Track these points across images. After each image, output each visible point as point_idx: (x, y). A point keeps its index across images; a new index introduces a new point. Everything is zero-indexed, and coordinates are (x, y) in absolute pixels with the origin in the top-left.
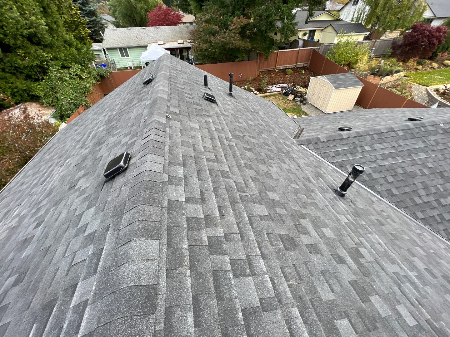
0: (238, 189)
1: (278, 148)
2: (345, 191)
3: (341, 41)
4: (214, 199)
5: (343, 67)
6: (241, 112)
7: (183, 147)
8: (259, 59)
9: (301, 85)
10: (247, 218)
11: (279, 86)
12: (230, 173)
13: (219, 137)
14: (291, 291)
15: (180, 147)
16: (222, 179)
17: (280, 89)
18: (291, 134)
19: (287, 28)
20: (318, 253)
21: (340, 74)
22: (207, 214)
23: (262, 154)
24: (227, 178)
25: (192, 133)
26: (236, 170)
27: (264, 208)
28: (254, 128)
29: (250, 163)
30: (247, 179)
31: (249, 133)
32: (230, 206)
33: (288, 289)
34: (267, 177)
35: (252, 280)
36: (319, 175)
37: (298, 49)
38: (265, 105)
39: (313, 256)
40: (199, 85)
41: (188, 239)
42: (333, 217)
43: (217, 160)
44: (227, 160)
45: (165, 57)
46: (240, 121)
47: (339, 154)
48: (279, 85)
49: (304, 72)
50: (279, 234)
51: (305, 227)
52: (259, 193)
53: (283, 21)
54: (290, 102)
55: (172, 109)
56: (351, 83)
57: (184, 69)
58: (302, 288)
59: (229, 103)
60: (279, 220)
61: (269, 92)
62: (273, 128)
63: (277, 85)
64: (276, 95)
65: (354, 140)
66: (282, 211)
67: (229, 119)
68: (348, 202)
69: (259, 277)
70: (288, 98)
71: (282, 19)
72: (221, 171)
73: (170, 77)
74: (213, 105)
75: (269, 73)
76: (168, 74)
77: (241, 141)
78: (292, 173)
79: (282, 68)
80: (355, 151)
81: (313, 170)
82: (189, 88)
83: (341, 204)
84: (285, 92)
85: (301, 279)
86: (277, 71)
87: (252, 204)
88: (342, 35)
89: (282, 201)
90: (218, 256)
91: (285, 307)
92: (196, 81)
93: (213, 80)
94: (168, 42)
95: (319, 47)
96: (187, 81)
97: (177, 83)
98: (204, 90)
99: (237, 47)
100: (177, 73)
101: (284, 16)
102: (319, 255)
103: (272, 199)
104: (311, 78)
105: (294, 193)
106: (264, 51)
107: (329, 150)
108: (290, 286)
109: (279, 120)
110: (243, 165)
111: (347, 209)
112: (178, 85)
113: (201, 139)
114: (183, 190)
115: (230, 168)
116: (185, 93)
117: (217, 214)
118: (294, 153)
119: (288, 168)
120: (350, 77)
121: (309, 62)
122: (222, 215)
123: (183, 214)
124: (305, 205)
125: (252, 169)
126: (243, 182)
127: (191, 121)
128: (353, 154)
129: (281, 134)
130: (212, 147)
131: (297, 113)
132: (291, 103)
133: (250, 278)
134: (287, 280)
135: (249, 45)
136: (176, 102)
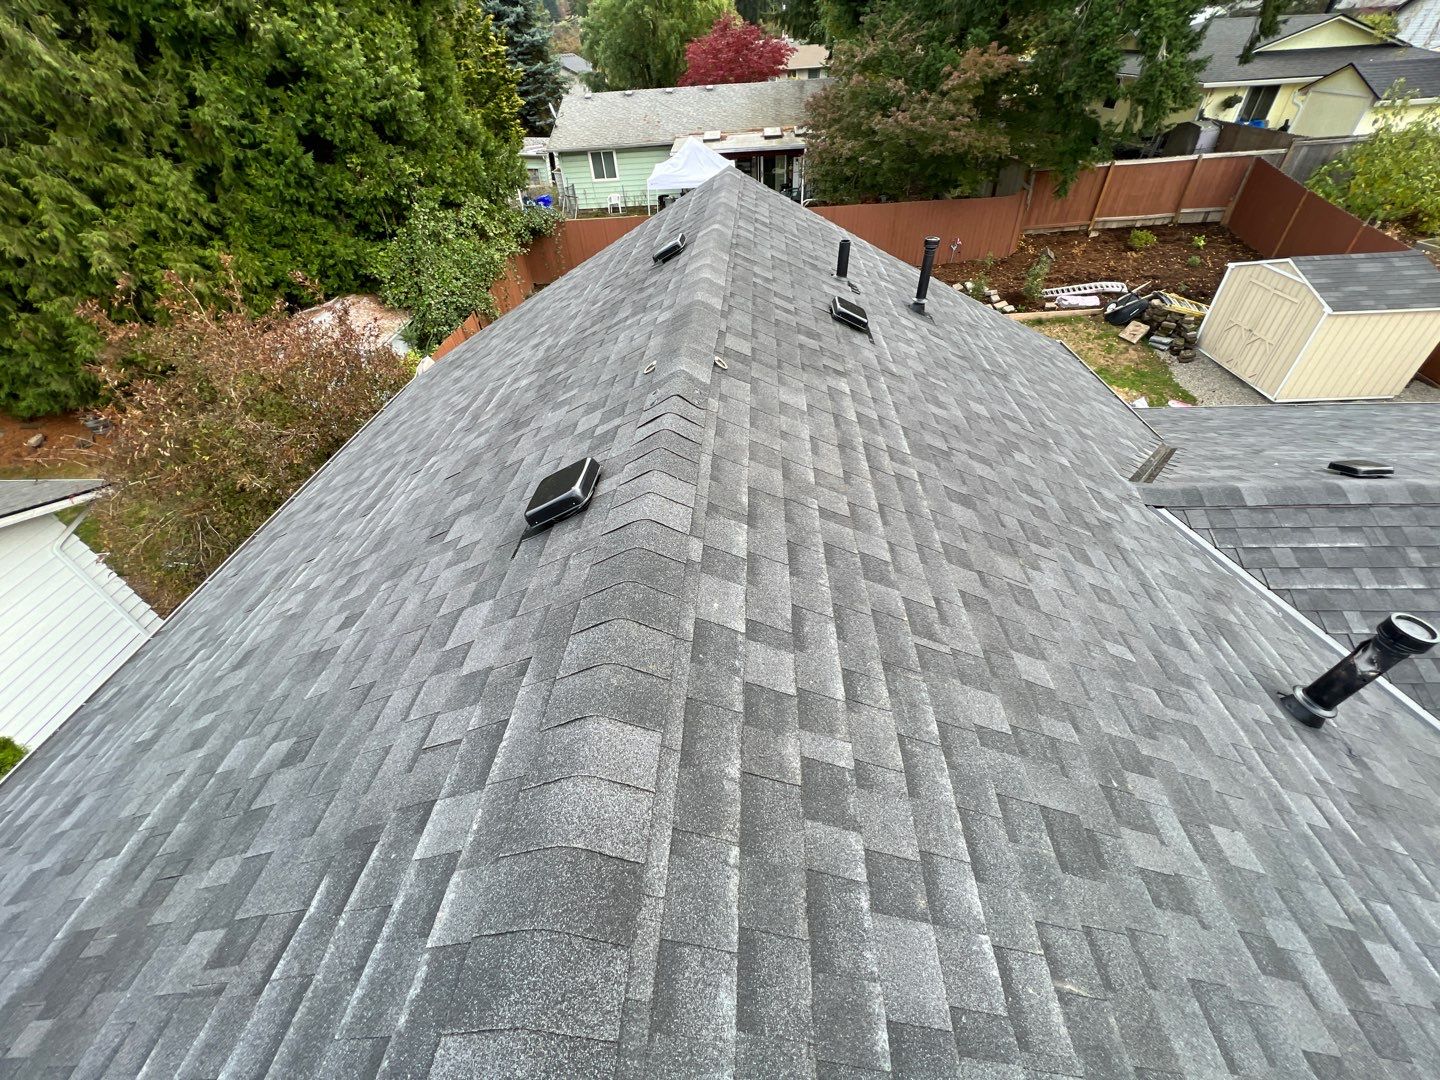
0: (912, 624)
1: (1067, 507)
2: (1328, 706)
3: (1387, 129)
4: (833, 641)
5: (1383, 227)
6: (946, 369)
7: (753, 463)
8: (1031, 192)
9: (1183, 288)
10: (934, 728)
11: (1094, 290)
12: (891, 568)
13: (866, 446)
14: (1069, 1019)
15: (746, 461)
16: (863, 583)
17: (1095, 301)
18: (1123, 462)
19: (1166, 79)
20: (1186, 912)
21: (1362, 255)
22: (807, 687)
23: (1007, 520)
24: (880, 582)
25: (783, 422)
26: (912, 560)
27: (999, 705)
28: (986, 426)
29: (964, 546)
30: (949, 596)
31: (968, 442)
32: (883, 677)
33: (1055, 1006)
34: (1018, 603)
35: (933, 938)
36: (1217, 629)
37: (1194, 157)
38: (1036, 351)
39: (1164, 918)
40: (819, 270)
41: (742, 752)
42: (1262, 793)
43: (855, 520)
44: (885, 523)
45: (727, 179)
46: (942, 398)
47: (1321, 564)
48: (1092, 284)
49: (1202, 243)
50: (1044, 808)
51: (1142, 803)
52: (985, 652)
53: (1152, 58)
54: (1127, 350)
55: (731, 342)
56: (1407, 291)
57: (777, 220)
58: (1112, 1020)
59: (911, 335)
60: (1045, 756)
61: (1053, 309)
62: (1056, 435)
63: (1087, 285)
64: (1079, 319)
65: (1396, 519)
66: (1062, 730)
67: (906, 388)
68: (1334, 752)
69: (956, 934)
70: (1121, 335)
71: (1146, 48)
72: (863, 556)
73: (734, 241)
74: (859, 339)
75: (1060, 243)
76: (729, 233)
77: (938, 465)
78: (1113, 602)
79: (1114, 226)
80: (1392, 559)
81: (1198, 607)
82: (788, 278)
83: (1302, 752)
84: (1115, 313)
85: (1108, 985)
86: (1093, 234)
87: (957, 682)
88: (1399, 102)
89: (1065, 696)
90: (828, 829)
91: (1040, 1064)
92: (811, 257)
93: (866, 257)
94: (734, 132)
95: (1283, 151)
96: (785, 258)
97: (754, 263)
98: (833, 287)
100: (756, 229)
101: (1159, 38)
102: (1189, 921)
103: (1031, 679)
104: (1231, 265)
105: (1114, 675)
106: (1059, 163)
107: (1274, 539)
108: (1064, 998)
109: (1082, 409)
110: (938, 546)
111: (1326, 776)
112: (757, 269)
113: (808, 446)
114: (743, 597)
115: (892, 550)
116: (776, 294)
117: (840, 694)
118: (1128, 533)
119: (1099, 582)
120: (1408, 268)
121: (1232, 206)
122: (852, 700)
123: (736, 671)
124: (1152, 728)
125: (968, 566)
126: (933, 604)
127: (784, 384)
128: (1379, 568)
129: (1085, 460)
130: (842, 475)
131: (1152, 390)
132: (1133, 354)
133: (925, 926)
134: (1055, 974)
135: (1001, 143)
136: (747, 320)
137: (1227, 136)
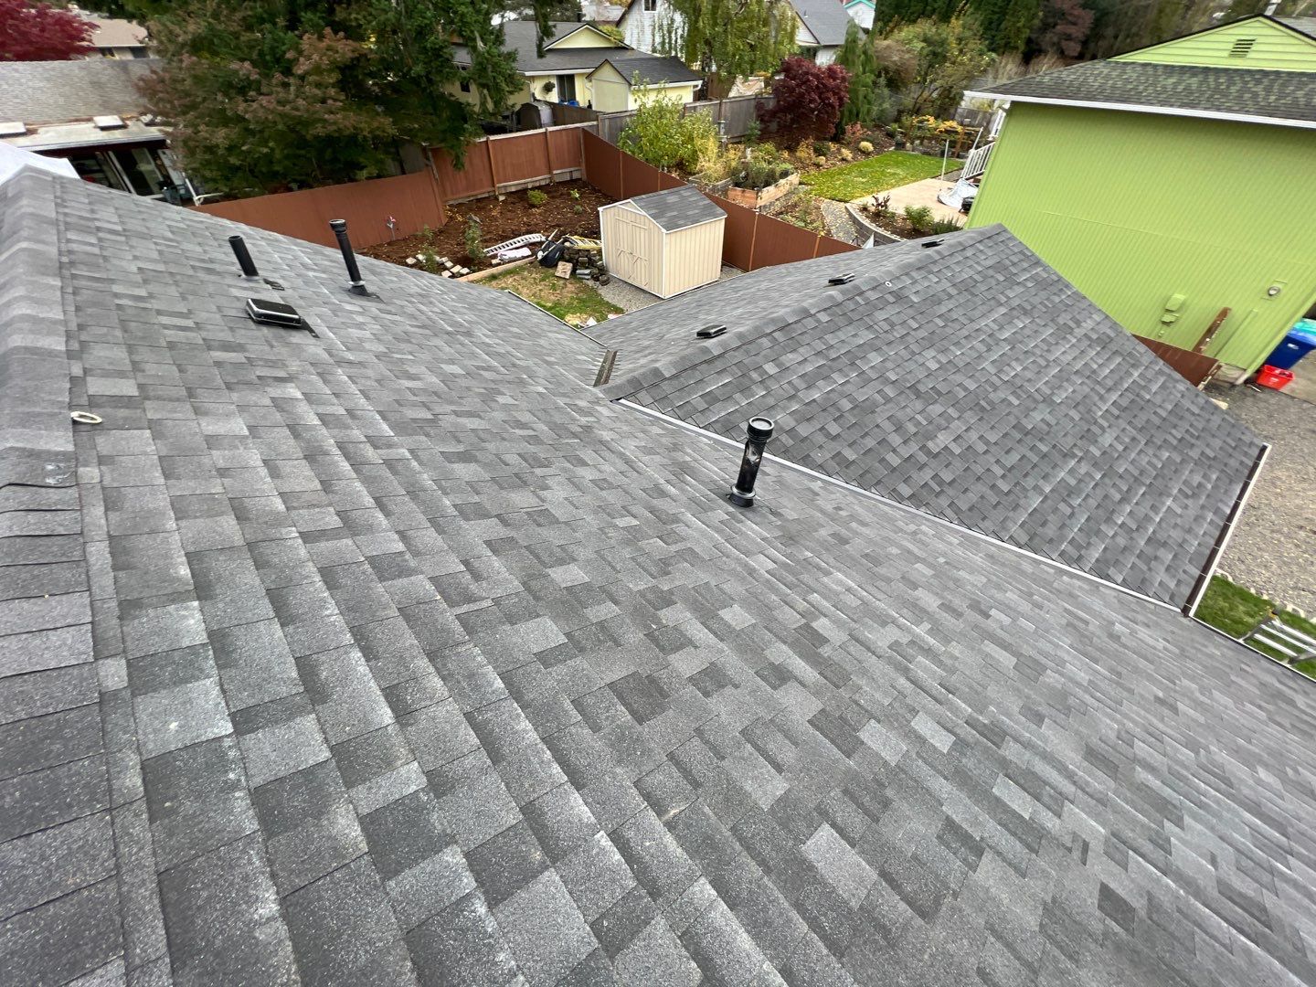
0: (447, 598)
1: (554, 427)
2: (750, 490)
4: (362, 668)
5: (669, 171)
6: (411, 342)
7: (183, 523)
8: (434, 167)
9: (580, 230)
10: (499, 683)
11: (522, 243)
12: (408, 556)
13: (341, 446)
14: (679, 838)
15: (172, 524)
16: (381, 587)
17: (526, 251)
18: (584, 374)
20: (723, 687)
21: (666, 192)
22: (344, 738)
23: (508, 458)
24: (399, 577)
25: (219, 456)
26: (428, 537)
27: (549, 623)
28: (464, 382)
29: (476, 499)
30: (475, 552)
31: (452, 403)
32: (431, 669)
33: (668, 839)
34: (539, 525)
35: (557, 878)
36: (681, 470)
37: (543, 130)
38: (490, 304)
39: (714, 703)
40: (219, 273)
41: (274, 876)
42: (739, 569)
43: (351, 526)
44: (388, 514)
45: (27, 183)
46: (412, 370)
47: (716, 400)
48: (519, 239)
49: (577, 195)
50: (611, 685)
51: (675, 628)
52: (523, 584)
54: (565, 284)
55: (97, 386)
56: (696, 212)
57: (135, 225)
58: (707, 810)
59: (360, 319)
60: (600, 641)
61: (499, 264)
62: (526, 369)
63: (515, 240)
64: (521, 268)
65: (739, 356)
66: (606, 610)
67: (370, 372)
68: (764, 516)
69: (577, 853)
70: (556, 274)
72: (372, 559)
73: (65, 259)
74: (297, 337)
75: (480, 208)
76: (53, 251)
77: (427, 435)
78: (611, 486)
79: (513, 189)
80: (746, 382)
81: (665, 461)
82: (173, 291)
83: (751, 528)
84: (544, 258)
85: (696, 785)
86: (502, 198)
87: (508, 627)
88: (642, 87)
89: (599, 581)
90: (417, 870)
91: (672, 896)
92: (203, 261)
95: (595, 123)
96: (161, 267)
97: (112, 281)
98: (245, 289)
99: (347, 133)
100: (100, 240)
102: (729, 690)
103: (569, 584)
104: (600, 209)
105: (627, 542)
106: (443, 140)
107: (689, 395)
108: (671, 825)
109: (542, 342)
110: (452, 511)
111: (766, 534)
112: (116, 288)
113: (263, 472)
115: (404, 537)
116: (159, 312)
117: (388, 718)
118: (605, 428)
119: (596, 475)
120: (689, 196)
121: (584, 165)
122: (404, 713)
123: (234, 786)
124: (664, 567)
125: (487, 516)
126: (462, 568)
127: (205, 414)
128: (745, 390)
129: (556, 382)
130: (319, 487)
132: (570, 286)
133: (548, 874)
134: (661, 812)
136: (120, 354)
137: (558, 113)
